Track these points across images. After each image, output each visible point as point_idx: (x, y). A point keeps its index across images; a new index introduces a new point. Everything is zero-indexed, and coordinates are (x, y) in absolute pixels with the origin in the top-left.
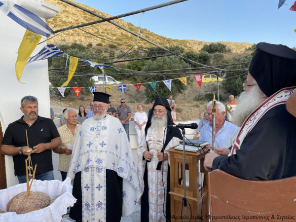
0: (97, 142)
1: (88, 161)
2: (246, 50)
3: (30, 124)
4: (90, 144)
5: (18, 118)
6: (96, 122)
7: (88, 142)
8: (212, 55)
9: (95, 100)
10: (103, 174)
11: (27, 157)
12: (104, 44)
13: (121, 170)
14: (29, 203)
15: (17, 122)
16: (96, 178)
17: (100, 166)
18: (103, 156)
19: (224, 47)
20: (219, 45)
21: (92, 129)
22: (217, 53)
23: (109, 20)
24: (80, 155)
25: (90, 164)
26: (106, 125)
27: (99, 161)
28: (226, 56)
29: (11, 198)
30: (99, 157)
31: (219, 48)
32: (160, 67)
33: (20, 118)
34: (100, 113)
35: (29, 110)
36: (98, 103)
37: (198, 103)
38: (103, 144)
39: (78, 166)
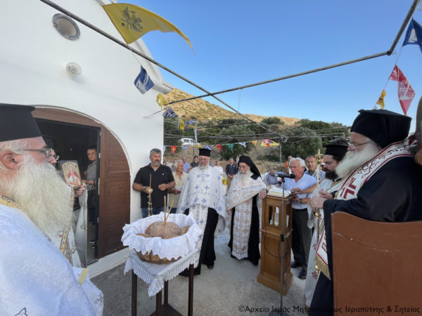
0: (202, 186)
1: (196, 200)
2: (296, 123)
3: (155, 170)
4: (197, 187)
5: (147, 164)
6: (201, 171)
7: (195, 186)
8: (270, 126)
9: (200, 154)
10: (206, 211)
11: (148, 195)
12: (187, 116)
13: (220, 209)
14: (167, 231)
15: (146, 167)
16: (200, 214)
17: (205, 205)
18: (207, 197)
19: (279, 120)
20: (276, 118)
21: (198, 176)
22: (273, 125)
23: (212, 95)
24: (188, 196)
25: (198, 202)
26: (209, 173)
27: (204, 201)
28: (281, 127)
29: (148, 226)
30: (204, 197)
31: (275, 121)
32: (231, 133)
33: (148, 164)
34: (205, 165)
35: (155, 158)
36: (203, 157)
37: (260, 162)
38: (207, 188)
39: (187, 204)
